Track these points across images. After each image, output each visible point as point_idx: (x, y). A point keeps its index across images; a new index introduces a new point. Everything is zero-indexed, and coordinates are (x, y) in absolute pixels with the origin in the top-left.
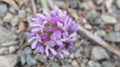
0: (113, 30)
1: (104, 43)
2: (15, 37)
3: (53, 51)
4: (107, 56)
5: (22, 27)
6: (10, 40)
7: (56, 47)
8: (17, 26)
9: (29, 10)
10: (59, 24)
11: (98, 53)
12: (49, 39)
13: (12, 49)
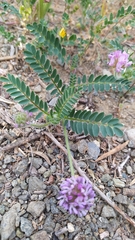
0: (122, 193)
1: (113, 204)
2: (45, 187)
3: (75, 210)
4: (115, 215)
5: (51, 179)
6: (41, 189)
7: (77, 208)
8: (48, 178)
9: (58, 166)
10: (83, 191)
11: (107, 212)
12: (73, 200)
13: (41, 196)
